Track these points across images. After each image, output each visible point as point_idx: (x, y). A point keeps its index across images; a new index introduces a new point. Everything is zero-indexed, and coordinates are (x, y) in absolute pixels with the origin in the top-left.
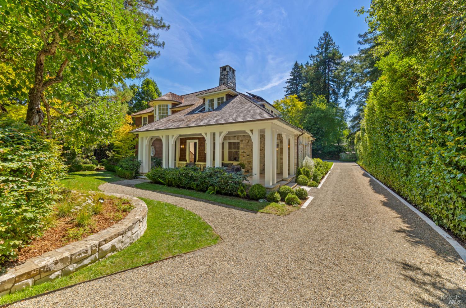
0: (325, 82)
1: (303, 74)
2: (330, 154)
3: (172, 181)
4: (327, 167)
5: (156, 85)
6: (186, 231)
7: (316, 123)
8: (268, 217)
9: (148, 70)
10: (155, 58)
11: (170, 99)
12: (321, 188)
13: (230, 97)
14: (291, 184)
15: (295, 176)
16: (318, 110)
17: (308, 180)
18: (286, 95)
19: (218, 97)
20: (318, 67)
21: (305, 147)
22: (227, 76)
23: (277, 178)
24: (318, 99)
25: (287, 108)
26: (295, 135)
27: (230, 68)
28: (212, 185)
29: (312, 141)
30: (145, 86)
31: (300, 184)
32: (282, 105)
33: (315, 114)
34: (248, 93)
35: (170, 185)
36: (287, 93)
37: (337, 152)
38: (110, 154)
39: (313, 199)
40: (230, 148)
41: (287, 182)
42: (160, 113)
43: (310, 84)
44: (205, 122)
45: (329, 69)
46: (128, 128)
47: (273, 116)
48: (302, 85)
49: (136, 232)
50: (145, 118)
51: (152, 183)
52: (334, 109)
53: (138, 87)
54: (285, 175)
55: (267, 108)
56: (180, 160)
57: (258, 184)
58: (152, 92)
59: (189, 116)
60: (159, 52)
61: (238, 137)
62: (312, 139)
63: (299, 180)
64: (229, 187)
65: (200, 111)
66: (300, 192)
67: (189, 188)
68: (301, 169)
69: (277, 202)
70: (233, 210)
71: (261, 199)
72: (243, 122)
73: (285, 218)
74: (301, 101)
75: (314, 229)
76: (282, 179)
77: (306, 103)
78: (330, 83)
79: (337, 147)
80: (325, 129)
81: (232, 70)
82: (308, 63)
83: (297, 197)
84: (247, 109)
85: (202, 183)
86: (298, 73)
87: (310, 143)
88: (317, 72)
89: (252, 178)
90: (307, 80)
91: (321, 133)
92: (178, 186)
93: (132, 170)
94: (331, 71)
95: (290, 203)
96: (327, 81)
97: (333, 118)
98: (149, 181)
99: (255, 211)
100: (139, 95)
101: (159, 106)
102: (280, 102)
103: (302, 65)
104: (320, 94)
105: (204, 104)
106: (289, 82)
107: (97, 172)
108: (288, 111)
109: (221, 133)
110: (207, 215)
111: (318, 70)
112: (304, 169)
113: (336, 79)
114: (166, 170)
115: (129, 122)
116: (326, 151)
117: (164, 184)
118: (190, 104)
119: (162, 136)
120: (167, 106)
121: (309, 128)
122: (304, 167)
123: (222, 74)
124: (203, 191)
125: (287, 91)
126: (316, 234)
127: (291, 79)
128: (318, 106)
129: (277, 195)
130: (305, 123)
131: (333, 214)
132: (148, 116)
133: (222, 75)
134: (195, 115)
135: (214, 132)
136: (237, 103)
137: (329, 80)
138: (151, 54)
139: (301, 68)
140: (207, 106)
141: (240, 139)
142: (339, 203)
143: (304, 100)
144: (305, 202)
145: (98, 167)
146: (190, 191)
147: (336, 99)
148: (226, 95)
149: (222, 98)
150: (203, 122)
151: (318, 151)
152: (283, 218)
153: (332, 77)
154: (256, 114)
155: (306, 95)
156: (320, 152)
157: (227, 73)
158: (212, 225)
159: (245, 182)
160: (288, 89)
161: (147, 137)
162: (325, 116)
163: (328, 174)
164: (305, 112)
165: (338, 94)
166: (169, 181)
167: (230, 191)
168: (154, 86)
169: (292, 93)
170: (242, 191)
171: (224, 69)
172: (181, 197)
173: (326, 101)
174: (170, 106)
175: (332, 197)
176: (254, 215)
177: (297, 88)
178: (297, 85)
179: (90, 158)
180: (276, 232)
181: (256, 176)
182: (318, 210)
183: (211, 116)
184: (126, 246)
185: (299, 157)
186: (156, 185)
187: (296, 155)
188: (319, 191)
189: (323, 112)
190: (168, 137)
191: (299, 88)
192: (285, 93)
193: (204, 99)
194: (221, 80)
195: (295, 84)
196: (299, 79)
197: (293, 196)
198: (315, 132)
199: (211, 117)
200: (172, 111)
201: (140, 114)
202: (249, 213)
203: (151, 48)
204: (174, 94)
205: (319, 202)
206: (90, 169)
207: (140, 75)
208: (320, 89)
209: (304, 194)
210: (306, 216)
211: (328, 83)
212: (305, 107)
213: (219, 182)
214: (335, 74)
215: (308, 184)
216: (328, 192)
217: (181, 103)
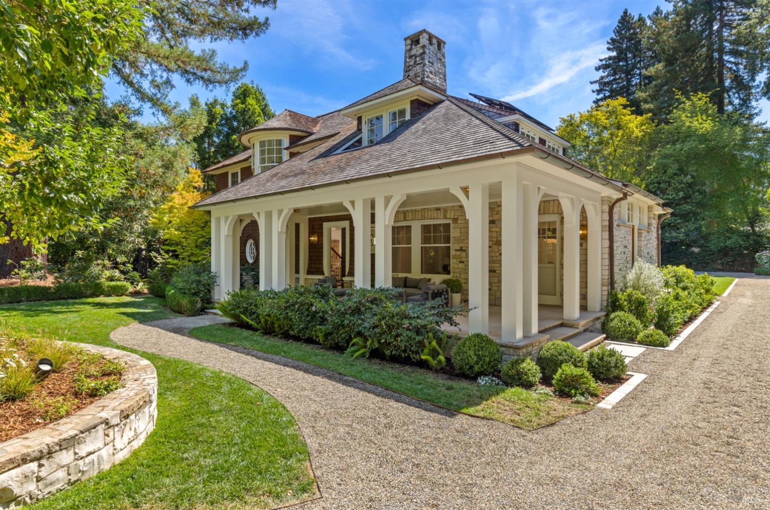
0: (710, 58)
1: (644, 42)
2: (726, 255)
3: (273, 323)
4: (707, 291)
5: (264, 99)
6: (233, 457)
7: (682, 171)
8: (485, 429)
9: (246, 63)
10: (257, 34)
11: (287, 126)
12: (679, 350)
13: (421, 107)
14: (588, 334)
15: (604, 313)
16: (690, 134)
17: (641, 326)
18: (596, 102)
19: (393, 110)
20: (688, 19)
21: (640, 234)
22: (423, 59)
23: (540, 319)
24: (688, 103)
25: (599, 134)
26: (603, 201)
27: (431, 37)
28: (359, 334)
29: (660, 216)
30: (238, 101)
31: (613, 336)
32: (585, 127)
33: (678, 146)
34: (475, 96)
35: (268, 331)
36: (601, 96)
37: (747, 249)
38: (159, 258)
39: (644, 382)
40: (426, 240)
41: (576, 331)
42: (263, 161)
43: (666, 66)
44: (351, 173)
45: (721, 21)
46: (192, 198)
47: (520, 145)
48: (644, 72)
49: (89, 454)
50: (235, 175)
51: (231, 325)
52: (738, 130)
53: (223, 106)
54: (572, 309)
55: (525, 131)
56: (309, 272)
57: (478, 335)
58: (253, 113)
59: (320, 161)
60: (267, 19)
61: (445, 210)
62: (659, 211)
63: (612, 324)
64: (402, 343)
65: (347, 148)
66: (601, 359)
67: (310, 341)
68: (620, 296)
69: (528, 386)
70: (393, 403)
71: (486, 375)
72: (439, 166)
73: (535, 437)
74: (638, 112)
75: (614, 477)
76: (559, 322)
77: (652, 120)
78: (726, 58)
79: (747, 236)
80: (710, 186)
81: (434, 41)
82: (658, 12)
83: (587, 374)
84: (458, 132)
85: (337, 327)
86: (630, 39)
87: (654, 223)
88: (685, 32)
89: (466, 316)
90: (656, 58)
91: (697, 197)
92: (286, 336)
93: (195, 294)
94: (729, 26)
95: (565, 390)
96: (716, 55)
97: (734, 156)
98: (228, 320)
99: (451, 410)
100: (226, 124)
101: (262, 144)
102: (578, 120)
103: (641, 19)
104: (695, 91)
105: (359, 130)
106: (605, 67)
107: (133, 299)
108: (601, 142)
109: (387, 200)
110: (316, 417)
111: (689, 26)
112: (630, 296)
113: (745, 45)
114: (266, 293)
115: (196, 185)
116: (713, 247)
117: (256, 330)
118: (328, 134)
119: (258, 214)
120: (279, 142)
121: (662, 185)
122: (629, 290)
123: (409, 55)
124: (339, 348)
125: (599, 92)
126: (618, 497)
127: (610, 58)
128: (688, 124)
129: (530, 366)
130: (649, 173)
131: (697, 433)
132: (242, 170)
133: (411, 57)
134: (332, 159)
135: (371, 196)
136: (436, 120)
137: (721, 50)
138: (249, 24)
139: (640, 27)
140: (365, 135)
141: (450, 214)
142: (723, 398)
143: (650, 111)
144: (614, 389)
145: (138, 288)
146: (308, 348)
147: (745, 102)
148: (412, 102)
149: (402, 113)
150: (345, 173)
151: (689, 246)
152: (529, 436)
153: (732, 43)
154: (477, 143)
155: (653, 98)
156: (696, 250)
157: (421, 51)
158: (312, 443)
159: (446, 327)
160: (602, 83)
161: (227, 218)
162: (710, 151)
163: (710, 310)
164: (651, 142)
165: (750, 88)
166: (266, 321)
167: (405, 351)
168: (258, 100)
169: (614, 95)
170: (434, 354)
171: (414, 40)
172: (277, 363)
173: (713, 109)
174: (286, 143)
175: (705, 377)
176: (445, 420)
177: (629, 81)
178: (629, 73)
179: (122, 267)
180: (487, 482)
181: (478, 311)
182: (650, 418)
183: (367, 157)
184: (53, 489)
185: (616, 263)
186: (238, 330)
187: (607, 256)
188: (671, 360)
189: (703, 138)
190: (269, 215)
191: (635, 81)
192: (595, 96)
193: (360, 119)
194: (407, 69)
195: (622, 71)
196: (634, 57)
197: (577, 371)
198: (681, 194)
199: (367, 161)
200: (290, 153)
201: (224, 166)
202: (433, 415)
203: (247, 11)
204: (296, 114)
205: (659, 393)
206: (118, 291)
207: (227, 77)
208: (697, 77)
209: (616, 366)
210: (602, 433)
211: (721, 59)
212: (649, 128)
213: (377, 326)
214: (739, 33)
215: (640, 336)
216: (697, 363)
217: (311, 134)
